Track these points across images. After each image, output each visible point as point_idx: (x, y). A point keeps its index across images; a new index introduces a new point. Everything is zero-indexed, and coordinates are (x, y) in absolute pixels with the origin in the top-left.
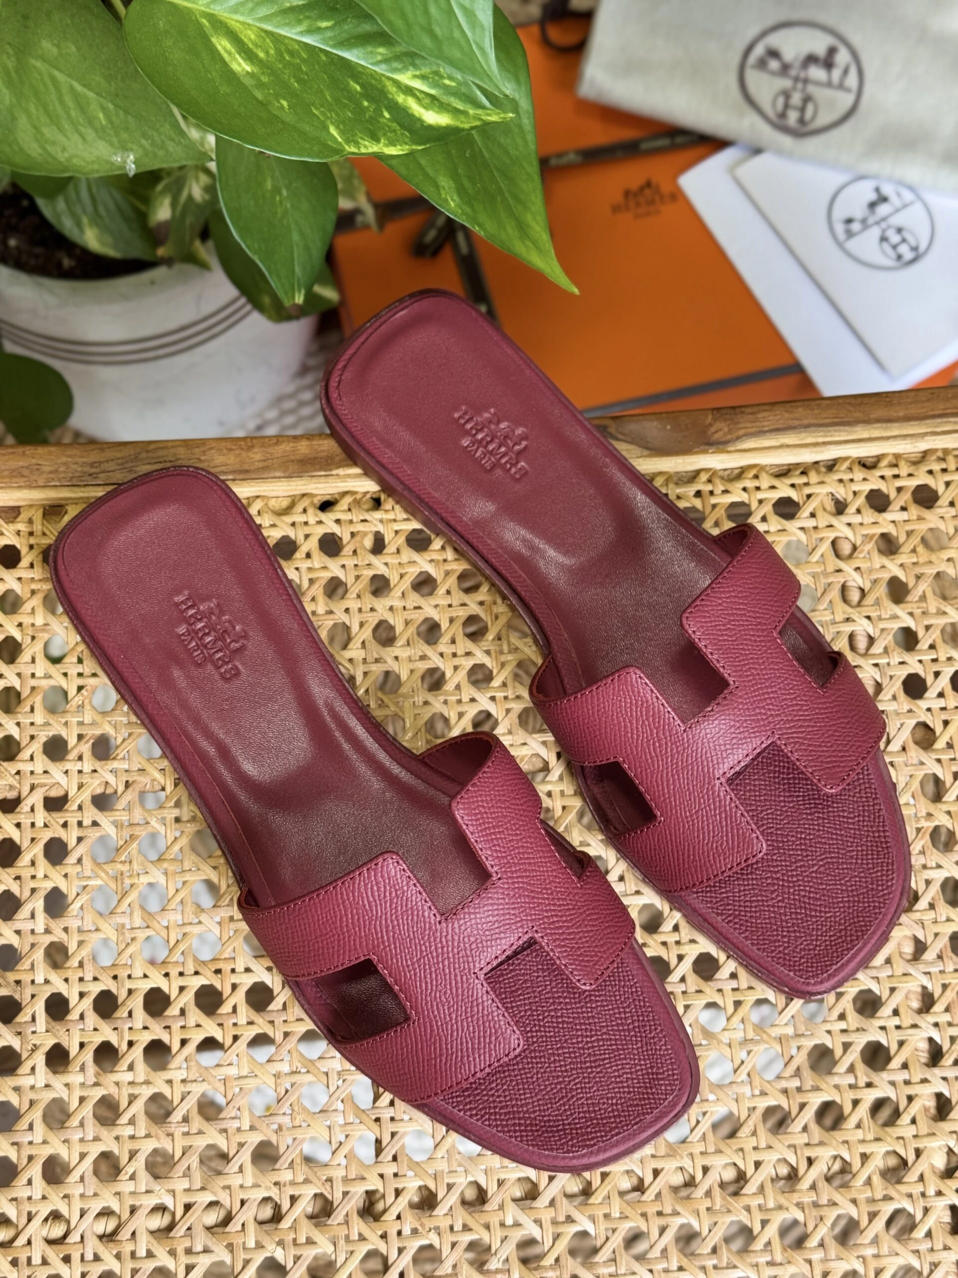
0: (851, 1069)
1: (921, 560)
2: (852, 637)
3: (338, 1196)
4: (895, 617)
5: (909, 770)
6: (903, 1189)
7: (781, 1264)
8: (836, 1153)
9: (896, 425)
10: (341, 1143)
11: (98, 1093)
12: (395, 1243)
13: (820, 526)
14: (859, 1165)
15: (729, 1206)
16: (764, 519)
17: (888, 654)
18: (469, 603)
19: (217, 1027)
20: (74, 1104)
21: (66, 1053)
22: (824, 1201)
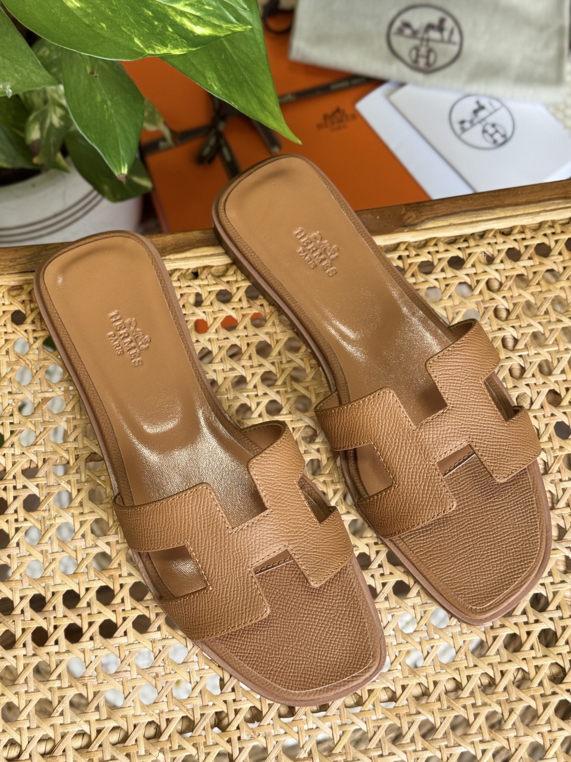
0: (524, 613)
2: (504, 340)
3: (197, 717)
4: (529, 325)
5: (546, 421)
6: (564, 686)
7: (489, 741)
8: (519, 667)
9: (521, 207)
10: (197, 682)
11: (35, 661)
12: (237, 745)
13: (479, 272)
14: (534, 673)
15: (452, 706)
16: (443, 270)
17: (527, 349)
18: (258, 333)
19: (112, 613)
20: (20, 669)
21: (13, 636)
22: (514, 698)
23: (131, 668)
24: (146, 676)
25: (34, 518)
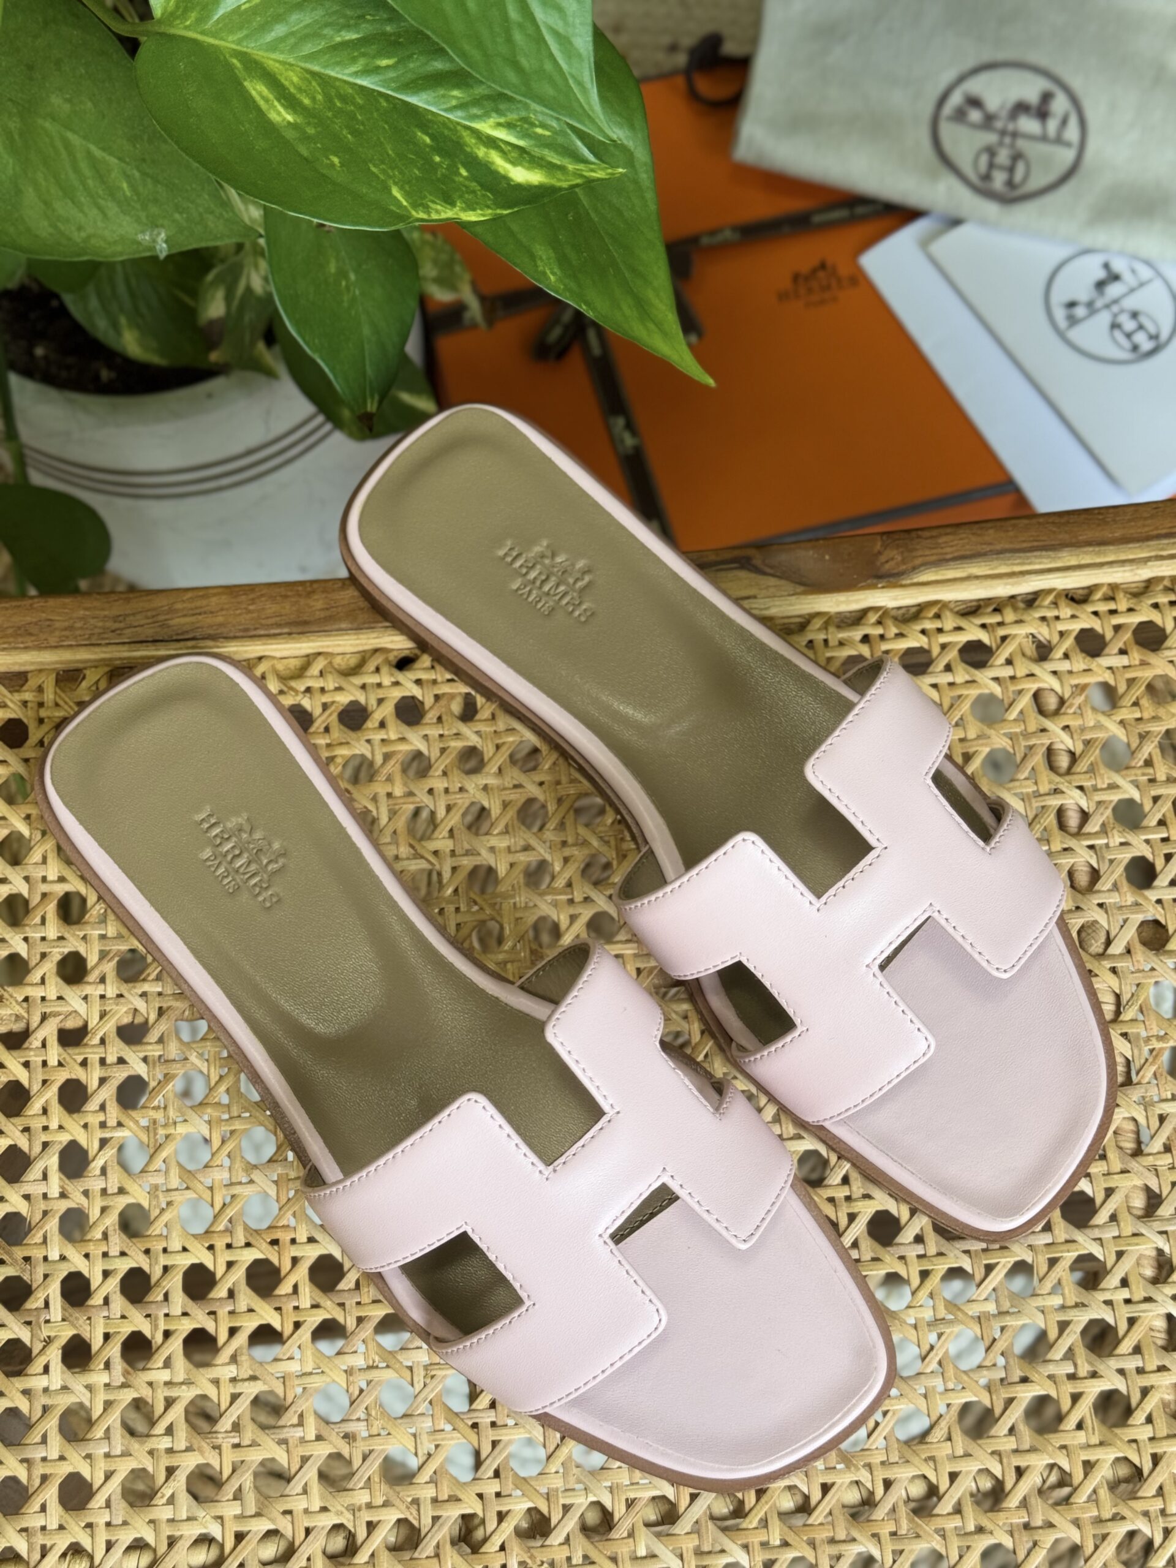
0: (1070, 1355)
1: (1146, 716)
2: (1060, 814)
3: (426, 1522)
4: (1113, 787)
6: (1139, 1506)
8: (1052, 1461)
9: (1111, 548)
10: (429, 1455)
11: (128, 1396)
13: (1019, 674)
14: (1081, 1475)
15: (918, 1530)
16: (948, 668)
17: (1106, 833)
19: (274, 1312)
20: (98, 1410)
21: (88, 1347)
22: (1038, 1521)
25: (137, 1122)
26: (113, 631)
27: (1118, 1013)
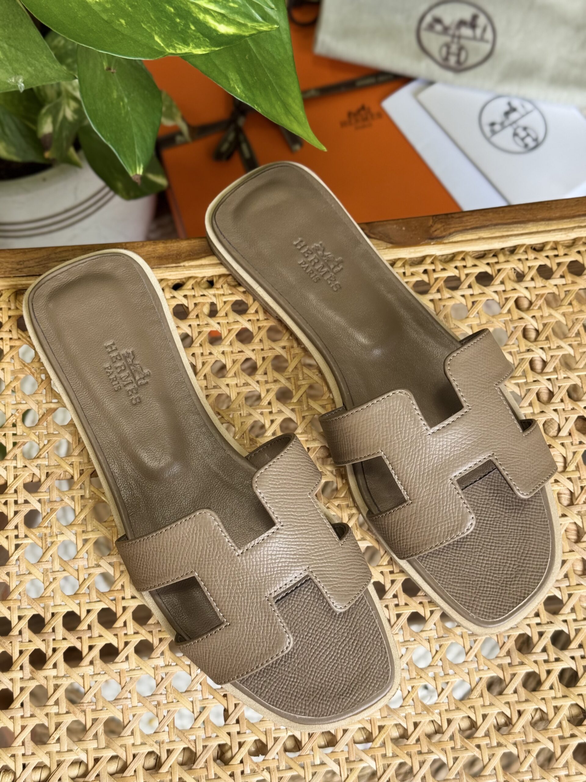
0: (544, 650)
2: (532, 362)
3: (200, 749)
4: (559, 347)
5: (573, 449)
8: (537, 707)
9: (555, 222)
10: (200, 713)
11: (32, 685)
12: (240, 780)
13: (508, 289)
14: (553, 714)
15: (466, 746)
16: (470, 287)
17: (557, 372)
18: (275, 347)
19: (113, 637)
20: (16, 693)
21: (10, 658)
22: (531, 740)
23: (132, 695)
24: (147, 704)
25: (35, 535)
26: (17, 270)
27: (565, 467)
